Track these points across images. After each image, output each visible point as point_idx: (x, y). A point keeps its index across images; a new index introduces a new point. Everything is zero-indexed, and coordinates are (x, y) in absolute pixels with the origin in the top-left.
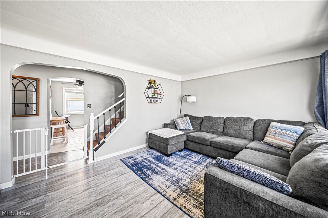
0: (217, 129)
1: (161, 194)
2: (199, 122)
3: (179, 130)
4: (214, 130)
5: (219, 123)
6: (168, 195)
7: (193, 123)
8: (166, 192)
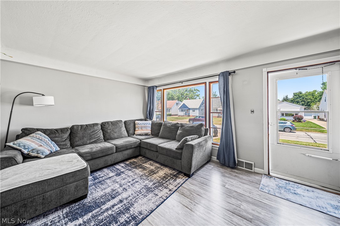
0: (98, 137)
1: (165, 200)
2: (66, 135)
3: (45, 158)
4: (96, 139)
5: (97, 130)
6: (166, 195)
7: (56, 139)
8: (163, 196)
